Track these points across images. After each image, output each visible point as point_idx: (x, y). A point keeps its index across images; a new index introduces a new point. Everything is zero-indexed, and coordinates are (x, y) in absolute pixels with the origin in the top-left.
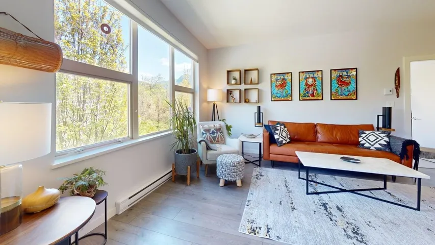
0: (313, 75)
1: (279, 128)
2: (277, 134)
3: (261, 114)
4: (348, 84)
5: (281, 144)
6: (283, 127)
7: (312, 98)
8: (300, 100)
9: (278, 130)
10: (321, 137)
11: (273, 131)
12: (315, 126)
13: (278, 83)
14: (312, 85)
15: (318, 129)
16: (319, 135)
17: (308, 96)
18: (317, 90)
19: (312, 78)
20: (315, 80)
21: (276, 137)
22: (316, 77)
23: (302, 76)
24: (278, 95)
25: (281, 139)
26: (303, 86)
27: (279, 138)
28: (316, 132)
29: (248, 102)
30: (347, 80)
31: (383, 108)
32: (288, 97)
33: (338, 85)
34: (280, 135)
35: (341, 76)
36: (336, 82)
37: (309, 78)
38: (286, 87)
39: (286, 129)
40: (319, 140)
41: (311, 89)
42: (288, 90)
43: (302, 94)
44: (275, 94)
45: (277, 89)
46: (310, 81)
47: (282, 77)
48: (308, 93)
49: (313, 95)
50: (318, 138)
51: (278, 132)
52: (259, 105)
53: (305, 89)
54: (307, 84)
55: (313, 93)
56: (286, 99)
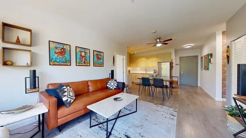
0: (85, 50)
1: (66, 90)
2: (66, 96)
3: (37, 78)
4: (100, 59)
5: (70, 104)
6: (68, 88)
7: (84, 65)
8: (76, 65)
9: (66, 92)
10: (91, 89)
11: (60, 94)
12: (87, 82)
13: (57, 51)
14: (84, 56)
15: (89, 83)
16: (90, 88)
17: (82, 63)
18: (87, 60)
19: (84, 52)
20: (86, 54)
21: (64, 99)
22: (86, 52)
23: (78, 50)
24: (58, 60)
25: (69, 100)
26: (78, 56)
27: (67, 100)
28: (88, 86)
29: (12, 64)
30: (100, 57)
31: (111, 70)
32: (67, 63)
33: (97, 59)
34: (69, 96)
35: (98, 54)
36: (96, 57)
37: (82, 52)
38: (65, 55)
39: (71, 89)
40: (90, 91)
41: (83, 59)
42: (67, 58)
43: (78, 61)
44: (55, 60)
45: (56, 55)
46: (83, 54)
47: (62, 47)
48: (82, 61)
49: (85, 63)
50: (90, 89)
51: (66, 94)
52: (33, 69)
53: (80, 59)
54: (81, 56)
55: (85, 61)
56: (65, 64)
